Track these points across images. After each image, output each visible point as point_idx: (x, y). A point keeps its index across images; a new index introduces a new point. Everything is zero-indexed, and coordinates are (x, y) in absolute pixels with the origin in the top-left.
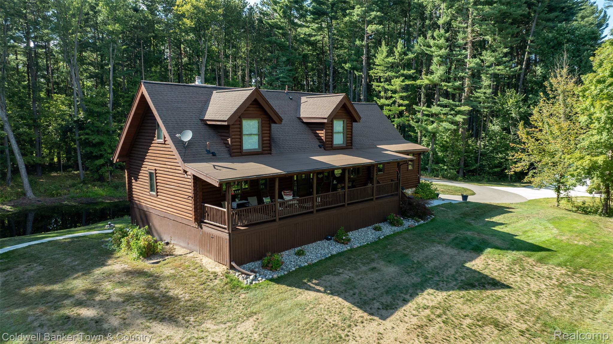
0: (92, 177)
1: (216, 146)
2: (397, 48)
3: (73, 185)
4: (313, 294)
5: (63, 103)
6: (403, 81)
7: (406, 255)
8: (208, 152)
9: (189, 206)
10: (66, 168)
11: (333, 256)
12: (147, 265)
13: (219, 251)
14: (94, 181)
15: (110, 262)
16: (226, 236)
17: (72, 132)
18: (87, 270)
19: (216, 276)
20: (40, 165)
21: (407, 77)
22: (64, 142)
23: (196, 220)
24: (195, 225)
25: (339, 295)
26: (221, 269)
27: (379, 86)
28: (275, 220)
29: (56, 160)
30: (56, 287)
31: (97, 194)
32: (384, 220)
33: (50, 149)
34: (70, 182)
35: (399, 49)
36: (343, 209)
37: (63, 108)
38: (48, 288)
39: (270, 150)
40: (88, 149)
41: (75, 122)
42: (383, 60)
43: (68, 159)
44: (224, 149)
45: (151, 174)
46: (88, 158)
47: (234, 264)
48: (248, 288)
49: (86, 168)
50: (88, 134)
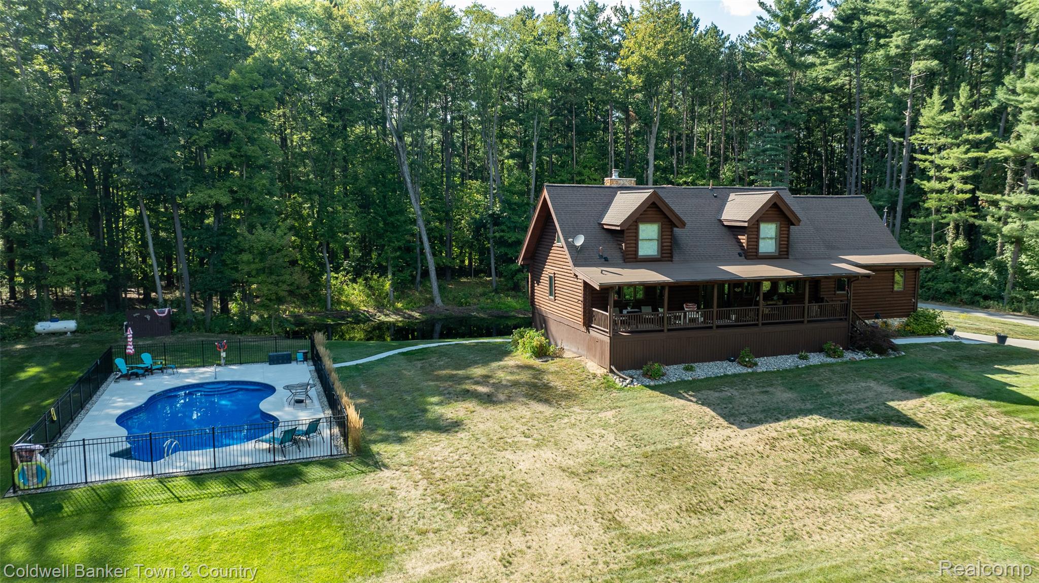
0: (506, 285)
1: (610, 250)
2: (958, 97)
3: (484, 294)
4: (682, 402)
5: (478, 192)
6: (966, 152)
7: (818, 385)
8: (601, 257)
9: (579, 309)
10: (477, 272)
11: (726, 376)
12: (537, 363)
13: (602, 354)
14: (508, 290)
15: (506, 359)
16: (607, 340)
17: (485, 228)
18: (485, 363)
19: (595, 376)
20: (450, 267)
21: (976, 145)
22: (478, 240)
23: (584, 324)
24: (584, 329)
25: (709, 406)
26: (601, 371)
27: (925, 161)
28: (662, 331)
29: (467, 262)
30: (460, 372)
31: (509, 307)
32: (820, 350)
33: (461, 248)
34: (480, 290)
35: (963, 100)
36: (755, 329)
37: (479, 197)
38: (455, 372)
39: (672, 257)
40: (503, 250)
41: (490, 215)
42: (933, 119)
43: (481, 261)
44: (618, 254)
45: (550, 278)
46: (504, 262)
47: (613, 368)
48: (621, 389)
49: (499, 274)
50: (503, 231)
